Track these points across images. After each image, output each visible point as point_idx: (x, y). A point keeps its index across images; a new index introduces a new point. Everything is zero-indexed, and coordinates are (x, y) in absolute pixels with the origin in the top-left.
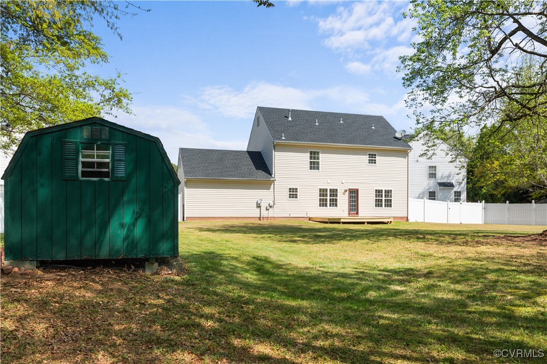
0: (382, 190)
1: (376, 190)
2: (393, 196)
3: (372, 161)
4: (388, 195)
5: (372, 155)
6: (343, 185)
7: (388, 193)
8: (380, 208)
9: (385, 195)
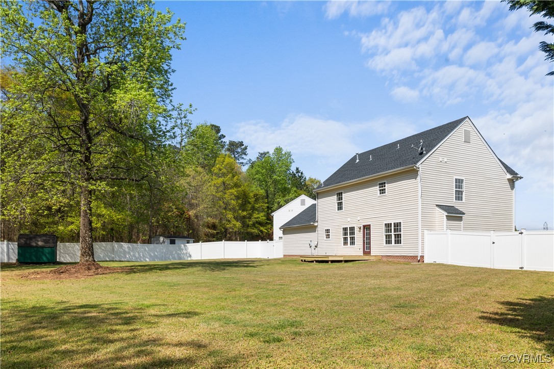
0: (391, 224)
1: (386, 224)
2: (402, 230)
3: (382, 191)
4: (397, 229)
5: (382, 184)
6: (359, 222)
7: (398, 226)
8: (390, 245)
9: (395, 229)
